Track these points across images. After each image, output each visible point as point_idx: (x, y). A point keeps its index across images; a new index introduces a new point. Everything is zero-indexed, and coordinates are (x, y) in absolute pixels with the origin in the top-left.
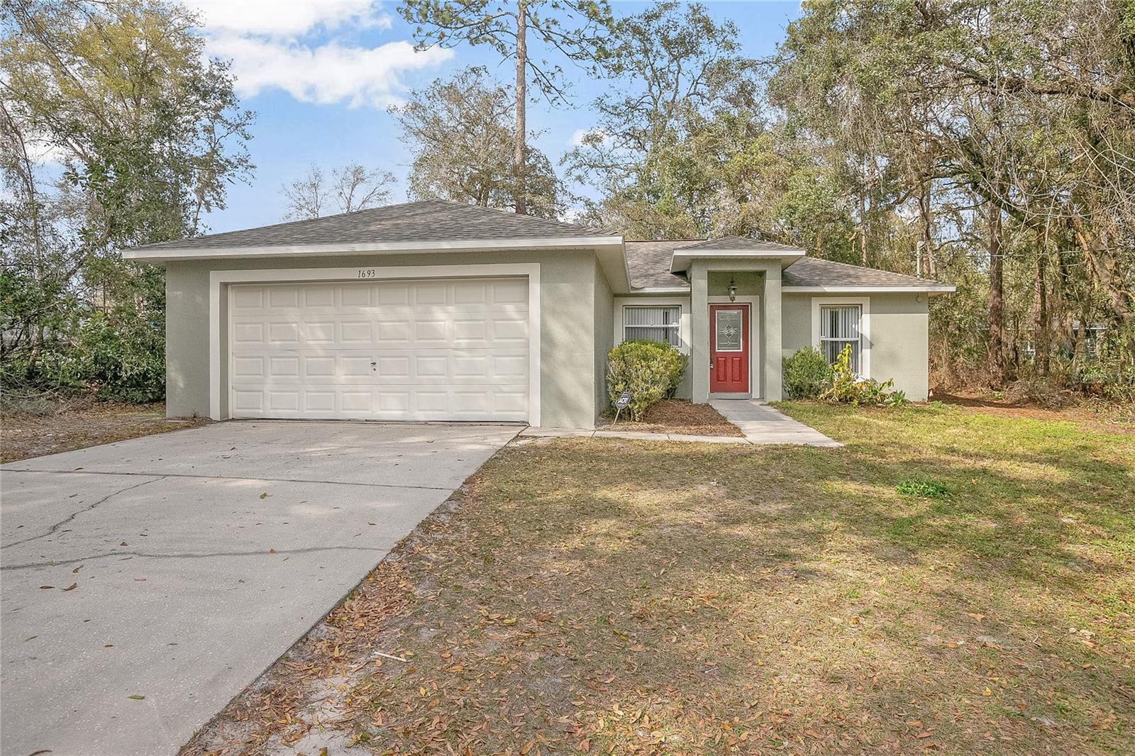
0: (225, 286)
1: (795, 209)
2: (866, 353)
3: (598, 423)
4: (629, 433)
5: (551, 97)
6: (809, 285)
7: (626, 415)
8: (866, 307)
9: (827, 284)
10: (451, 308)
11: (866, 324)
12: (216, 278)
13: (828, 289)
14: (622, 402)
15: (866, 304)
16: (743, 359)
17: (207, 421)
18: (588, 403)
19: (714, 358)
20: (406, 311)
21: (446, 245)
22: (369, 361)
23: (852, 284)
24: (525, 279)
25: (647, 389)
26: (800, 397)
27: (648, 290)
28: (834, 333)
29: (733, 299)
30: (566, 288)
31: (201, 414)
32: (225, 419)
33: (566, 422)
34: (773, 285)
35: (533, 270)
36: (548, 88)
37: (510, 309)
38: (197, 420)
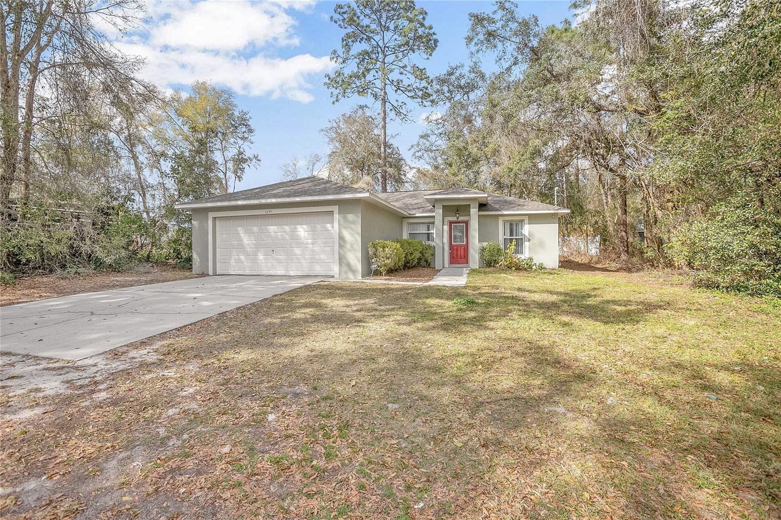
0: (215, 218)
1: (512, 170)
2: (527, 244)
3: (363, 277)
4: (375, 281)
5: (401, 118)
6: (497, 210)
7: (377, 273)
8: (527, 221)
9: (506, 210)
10: (305, 226)
11: (527, 229)
12: (211, 215)
13: (506, 213)
14: (374, 267)
15: (526, 219)
16: (466, 248)
17: (208, 275)
18: (359, 266)
19: (451, 247)
20: (287, 228)
21: (298, 199)
22: (271, 249)
23: (518, 210)
24: (331, 213)
25: (384, 261)
26: (490, 266)
27: (417, 215)
28: (511, 235)
29: (458, 218)
30: (350, 217)
31: (205, 273)
32: (215, 274)
33: (351, 276)
34: (474, 211)
35: (335, 209)
36: (398, 113)
37: (329, 226)
38: (204, 275)
